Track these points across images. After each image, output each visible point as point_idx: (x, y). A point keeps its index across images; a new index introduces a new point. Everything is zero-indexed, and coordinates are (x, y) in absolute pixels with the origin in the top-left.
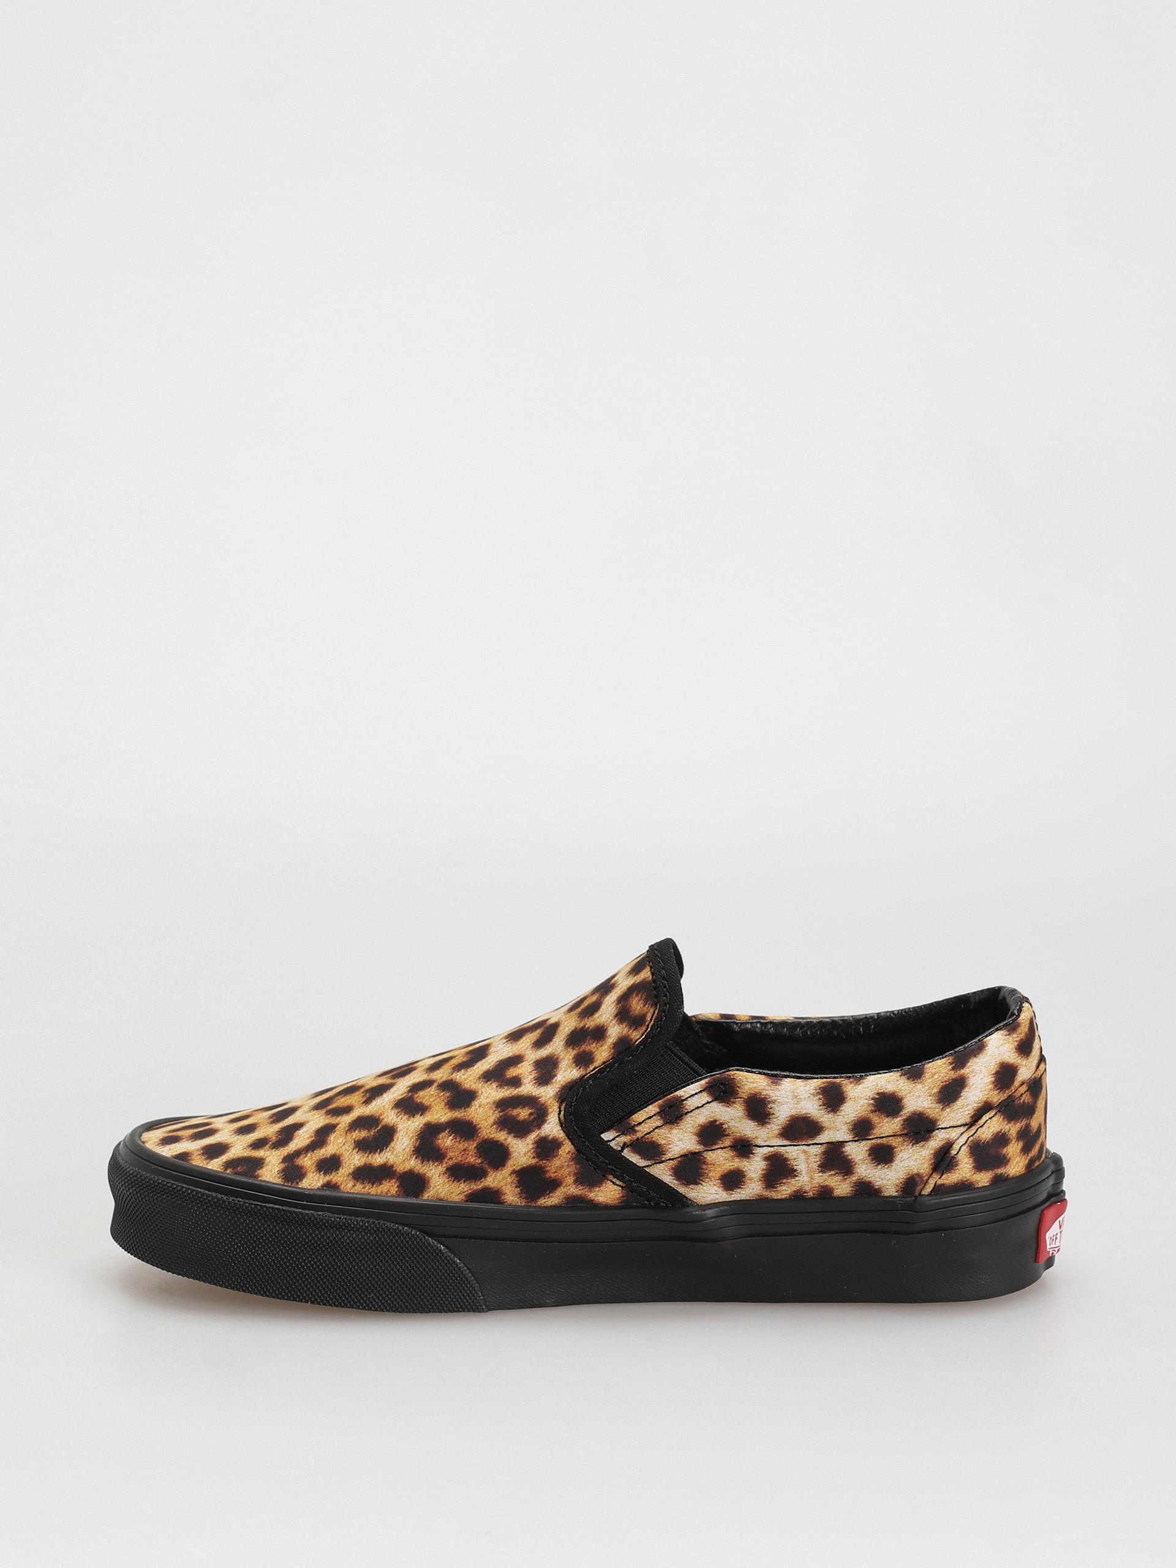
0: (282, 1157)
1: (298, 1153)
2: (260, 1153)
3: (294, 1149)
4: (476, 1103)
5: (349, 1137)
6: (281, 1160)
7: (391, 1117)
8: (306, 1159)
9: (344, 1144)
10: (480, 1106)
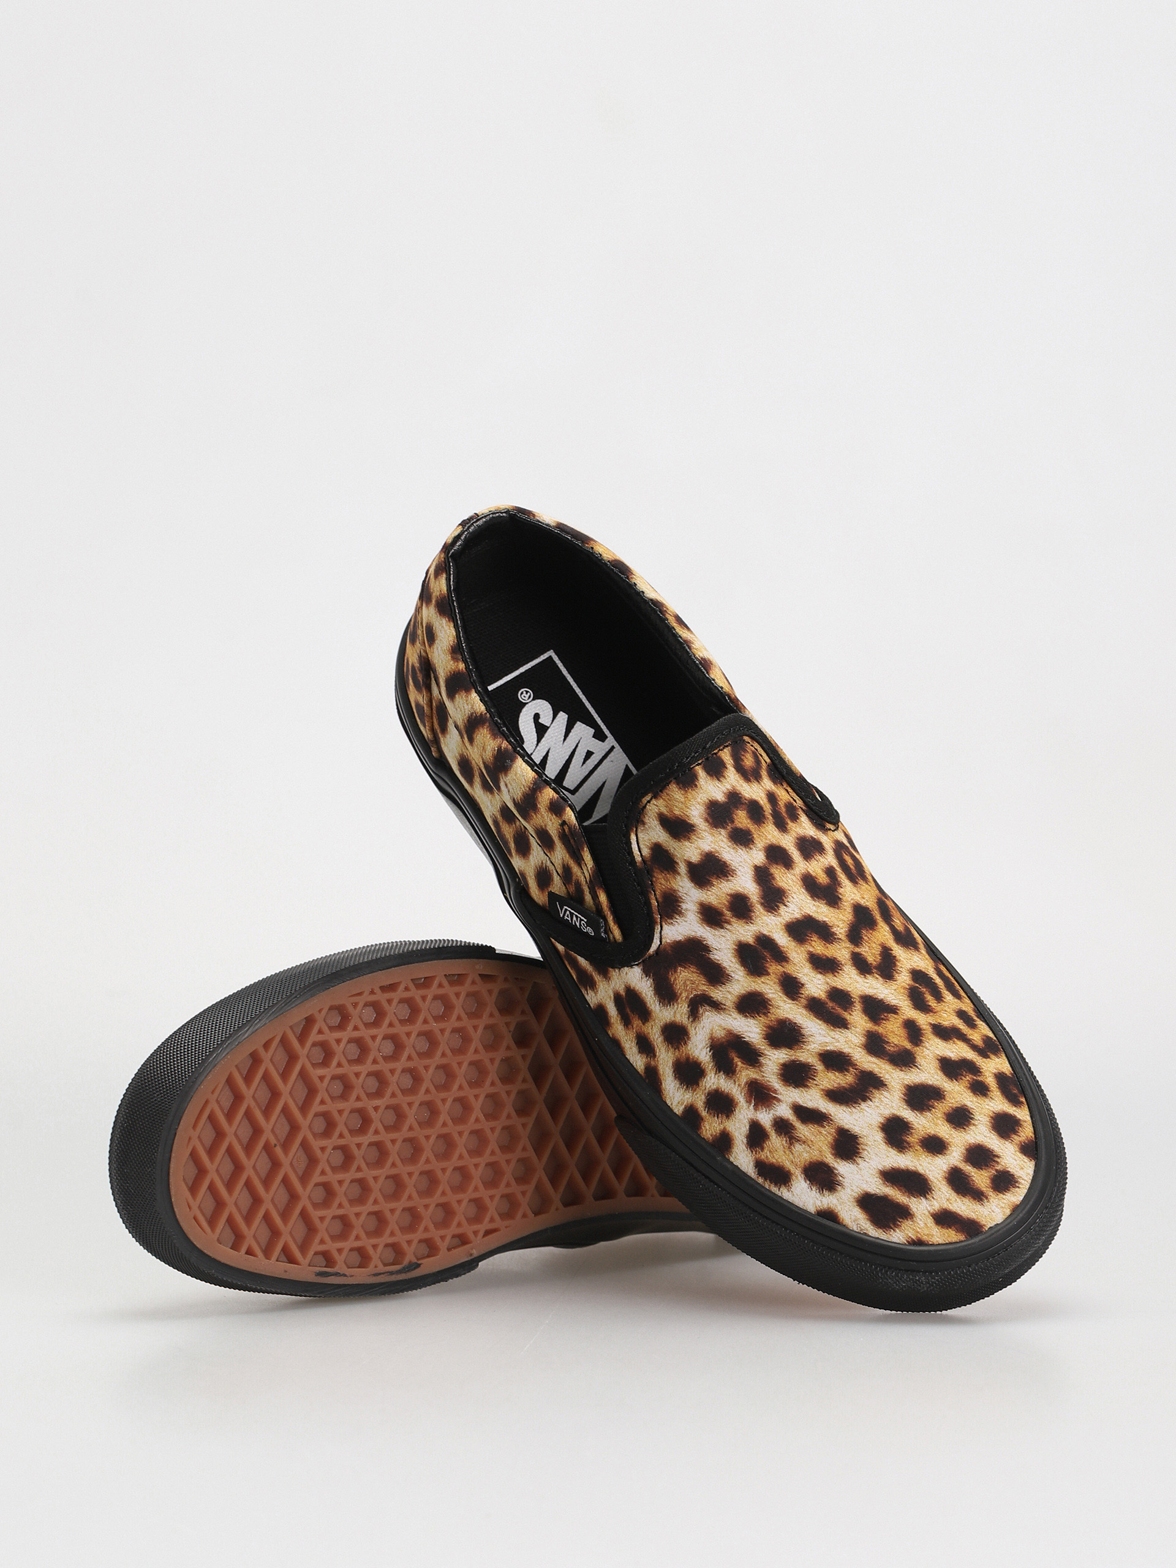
0: (985, 1060)
1: (974, 1047)
2: (991, 1081)
3: (972, 1052)
4: (862, 902)
5: (938, 1009)
6: (988, 1060)
7: (904, 978)
8: (975, 1039)
9: (945, 1011)
10: (864, 898)
